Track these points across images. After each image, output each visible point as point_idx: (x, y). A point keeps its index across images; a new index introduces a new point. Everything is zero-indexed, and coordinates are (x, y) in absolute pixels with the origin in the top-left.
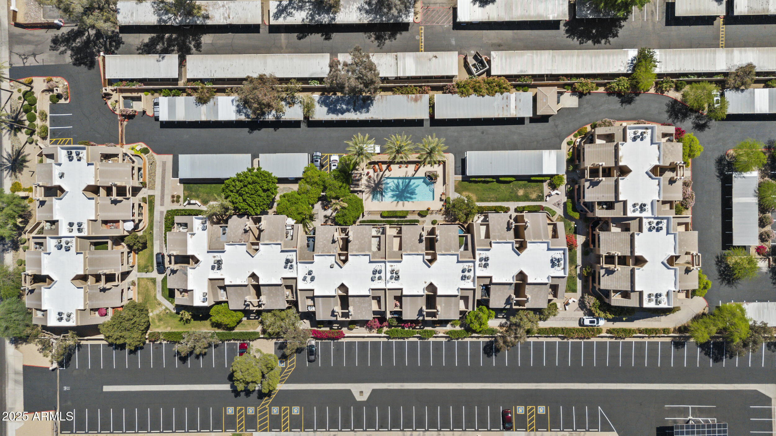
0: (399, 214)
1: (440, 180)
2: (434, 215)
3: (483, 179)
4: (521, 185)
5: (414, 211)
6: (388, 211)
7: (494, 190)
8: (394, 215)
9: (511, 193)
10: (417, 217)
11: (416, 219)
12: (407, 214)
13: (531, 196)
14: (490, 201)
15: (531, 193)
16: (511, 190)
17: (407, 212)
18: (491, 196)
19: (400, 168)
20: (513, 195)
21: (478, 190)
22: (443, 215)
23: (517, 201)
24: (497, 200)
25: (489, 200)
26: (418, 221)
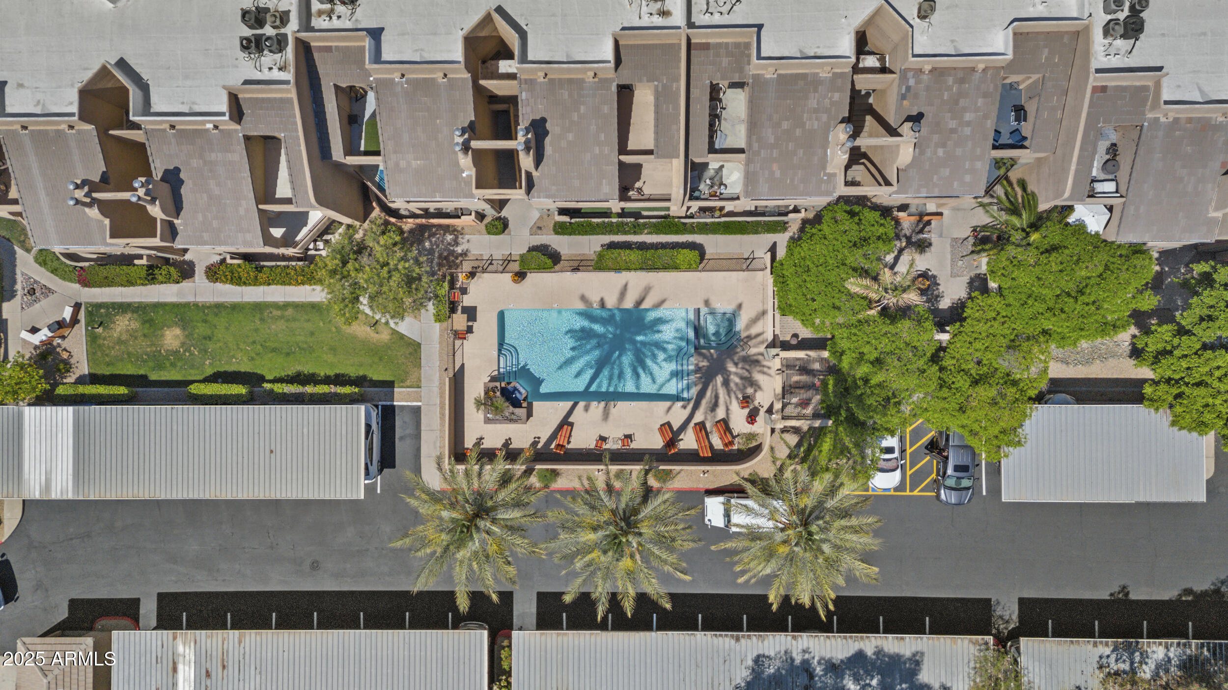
0: (634, 256)
1: (474, 389)
2: (498, 255)
3: (309, 389)
4: (173, 365)
5: (576, 269)
6: (676, 268)
7: (274, 350)
8: (649, 253)
9: (209, 338)
10: (563, 244)
11: (566, 238)
12: (600, 256)
13: (135, 325)
14: (286, 306)
15: (133, 335)
16: (211, 346)
17: (599, 264)
18: (281, 325)
19: (629, 437)
20: (201, 329)
21: (333, 350)
22: (465, 254)
23: (186, 305)
24: (259, 308)
25: (290, 312)
26: (560, 229)
